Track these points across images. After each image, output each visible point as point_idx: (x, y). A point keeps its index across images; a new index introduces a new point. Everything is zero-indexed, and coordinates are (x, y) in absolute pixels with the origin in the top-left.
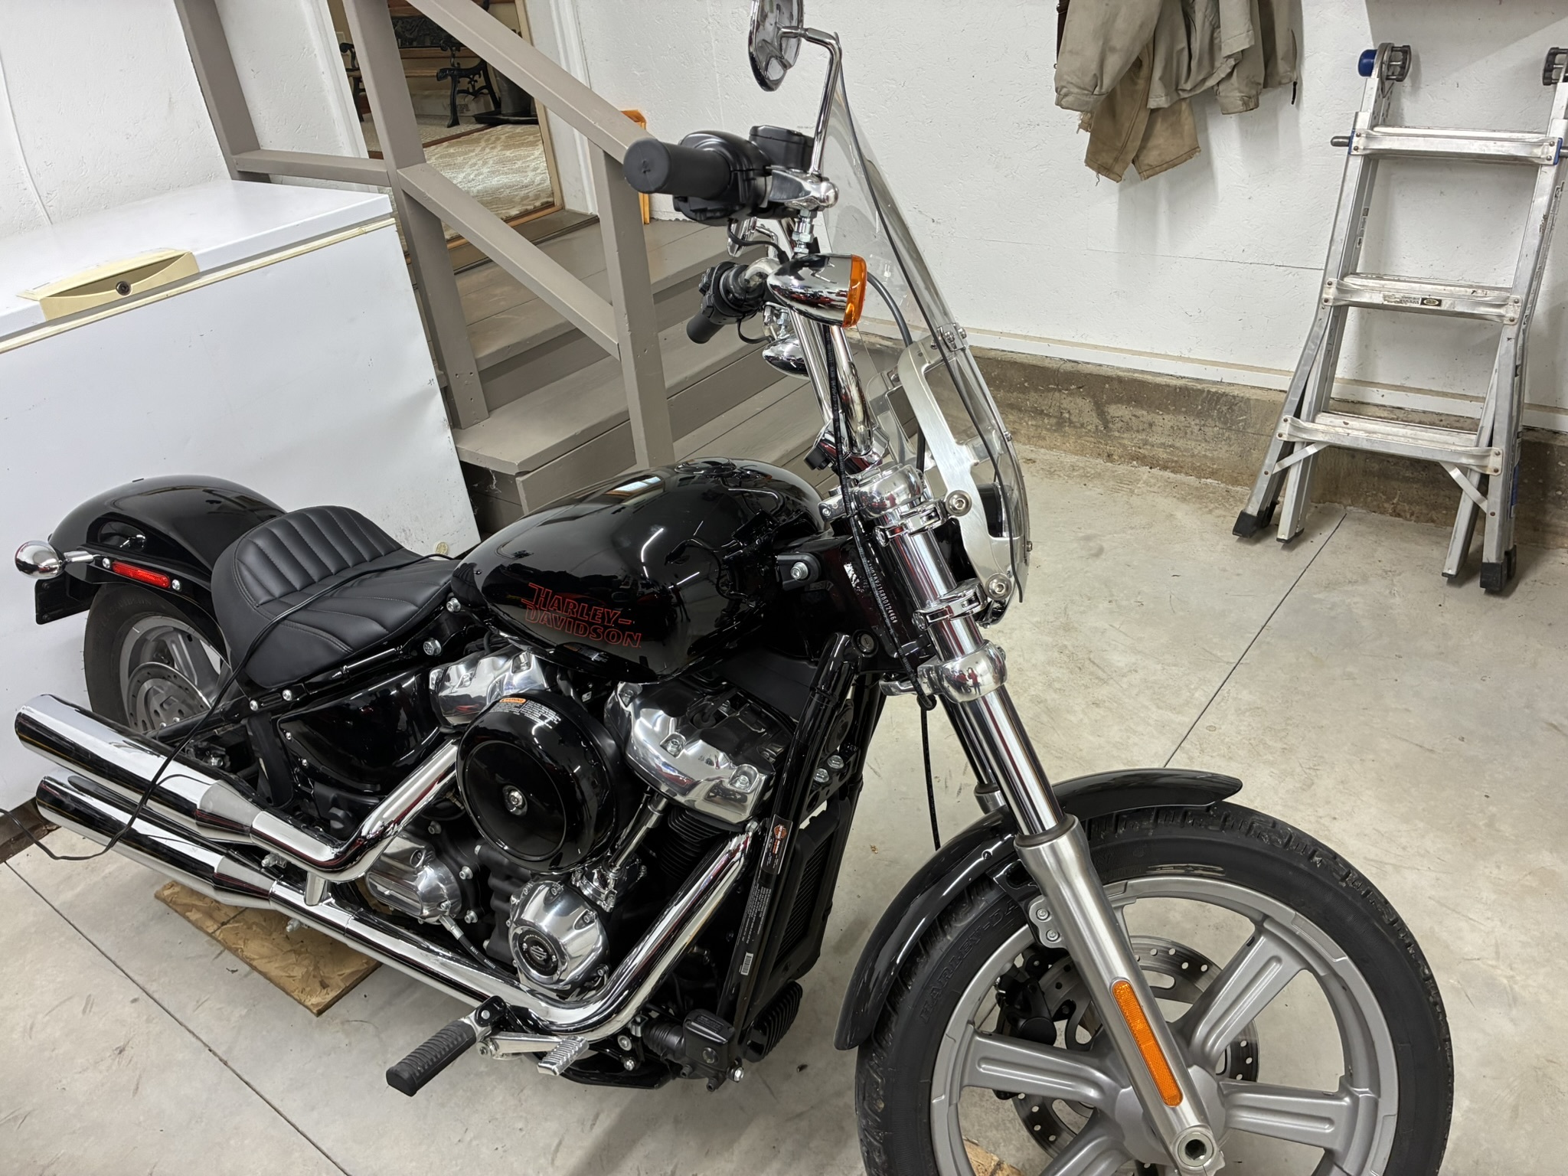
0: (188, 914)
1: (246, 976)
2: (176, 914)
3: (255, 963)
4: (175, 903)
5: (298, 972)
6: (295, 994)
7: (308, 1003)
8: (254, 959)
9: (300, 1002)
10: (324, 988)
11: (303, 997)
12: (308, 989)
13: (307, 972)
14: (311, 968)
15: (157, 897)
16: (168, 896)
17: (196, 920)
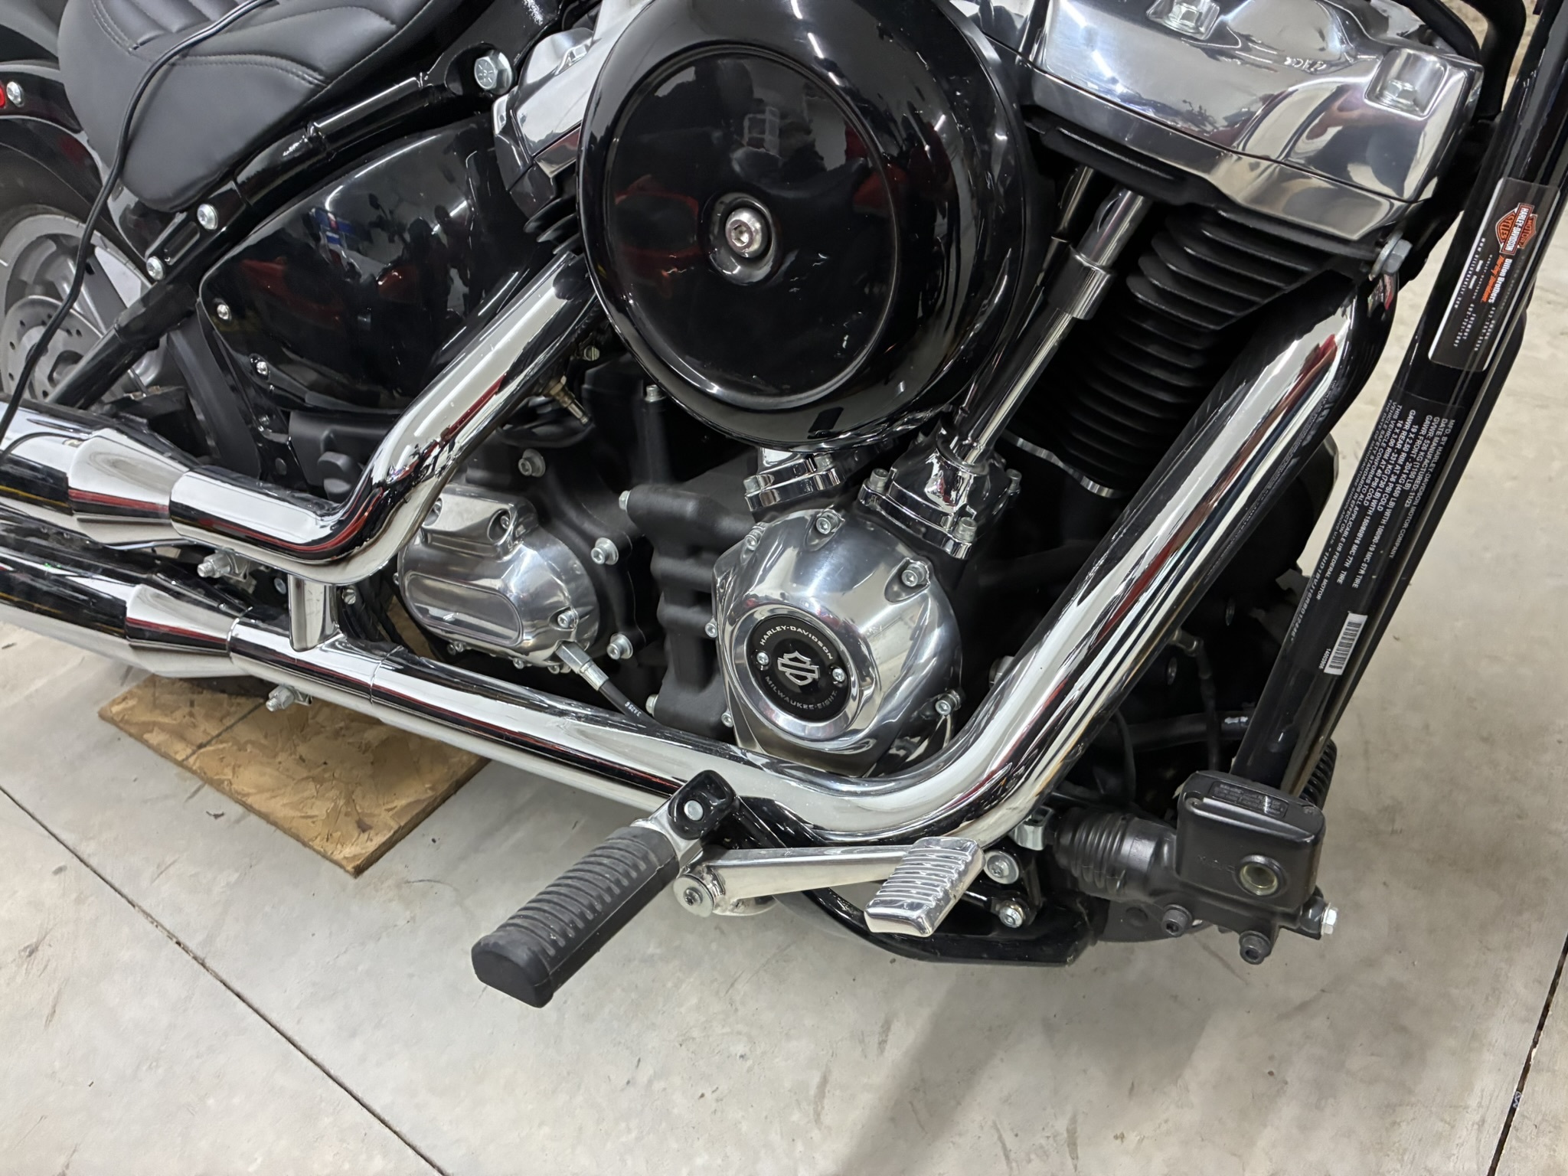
0: (147, 736)
1: (238, 821)
2: (132, 740)
3: (250, 801)
4: (127, 722)
5: (320, 809)
6: (317, 844)
7: (338, 856)
8: (248, 795)
9: (325, 856)
10: (364, 831)
11: (329, 848)
12: (337, 835)
13: (335, 808)
14: (341, 802)
15: (103, 716)
16: (118, 713)
17: (159, 744)
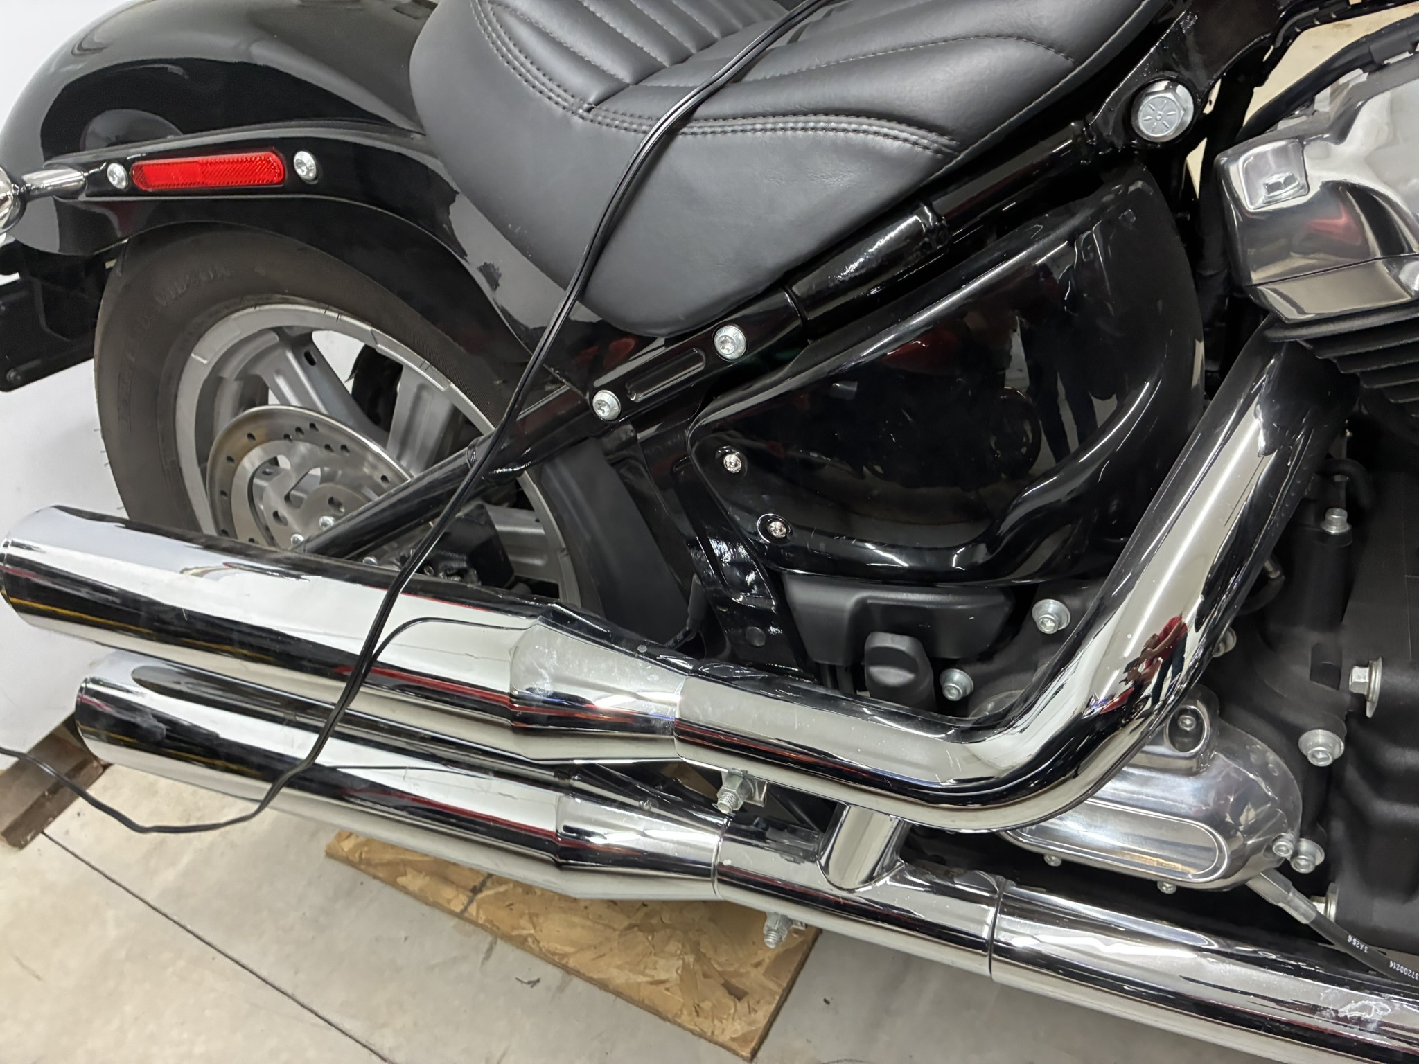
0: (401, 880)
1: (561, 989)
2: (376, 883)
3: (572, 963)
4: (369, 863)
5: (668, 969)
6: (685, 1019)
7: (725, 1038)
8: (565, 955)
9: (702, 1035)
10: (739, 999)
11: (706, 1025)
12: (706, 1005)
13: (685, 967)
14: (690, 959)
15: (331, 855)
16: (353, 850)
17: (421, 890)
